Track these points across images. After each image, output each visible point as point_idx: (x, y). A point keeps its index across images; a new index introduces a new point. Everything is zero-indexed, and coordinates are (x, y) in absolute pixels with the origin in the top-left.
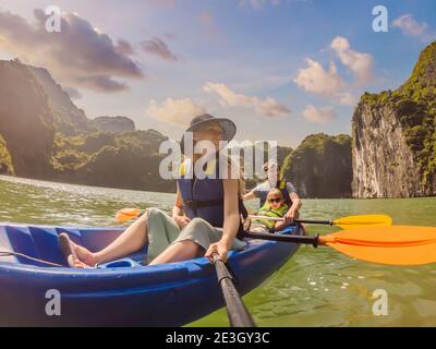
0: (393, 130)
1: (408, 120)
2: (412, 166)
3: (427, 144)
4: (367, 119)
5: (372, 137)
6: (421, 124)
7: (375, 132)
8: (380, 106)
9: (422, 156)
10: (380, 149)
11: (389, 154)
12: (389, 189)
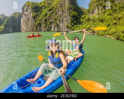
0: (30, 13)
1: (34, 11)
2: (33, 23)
3: (37, 18)
4: (25, 9)
5: (25, 14)
6: (38, 12)
7: (26, 13)
8: (29, 6)
9: (35, 21)
10: (26, 18)
11: (28, 20)
12: (27, 29)
